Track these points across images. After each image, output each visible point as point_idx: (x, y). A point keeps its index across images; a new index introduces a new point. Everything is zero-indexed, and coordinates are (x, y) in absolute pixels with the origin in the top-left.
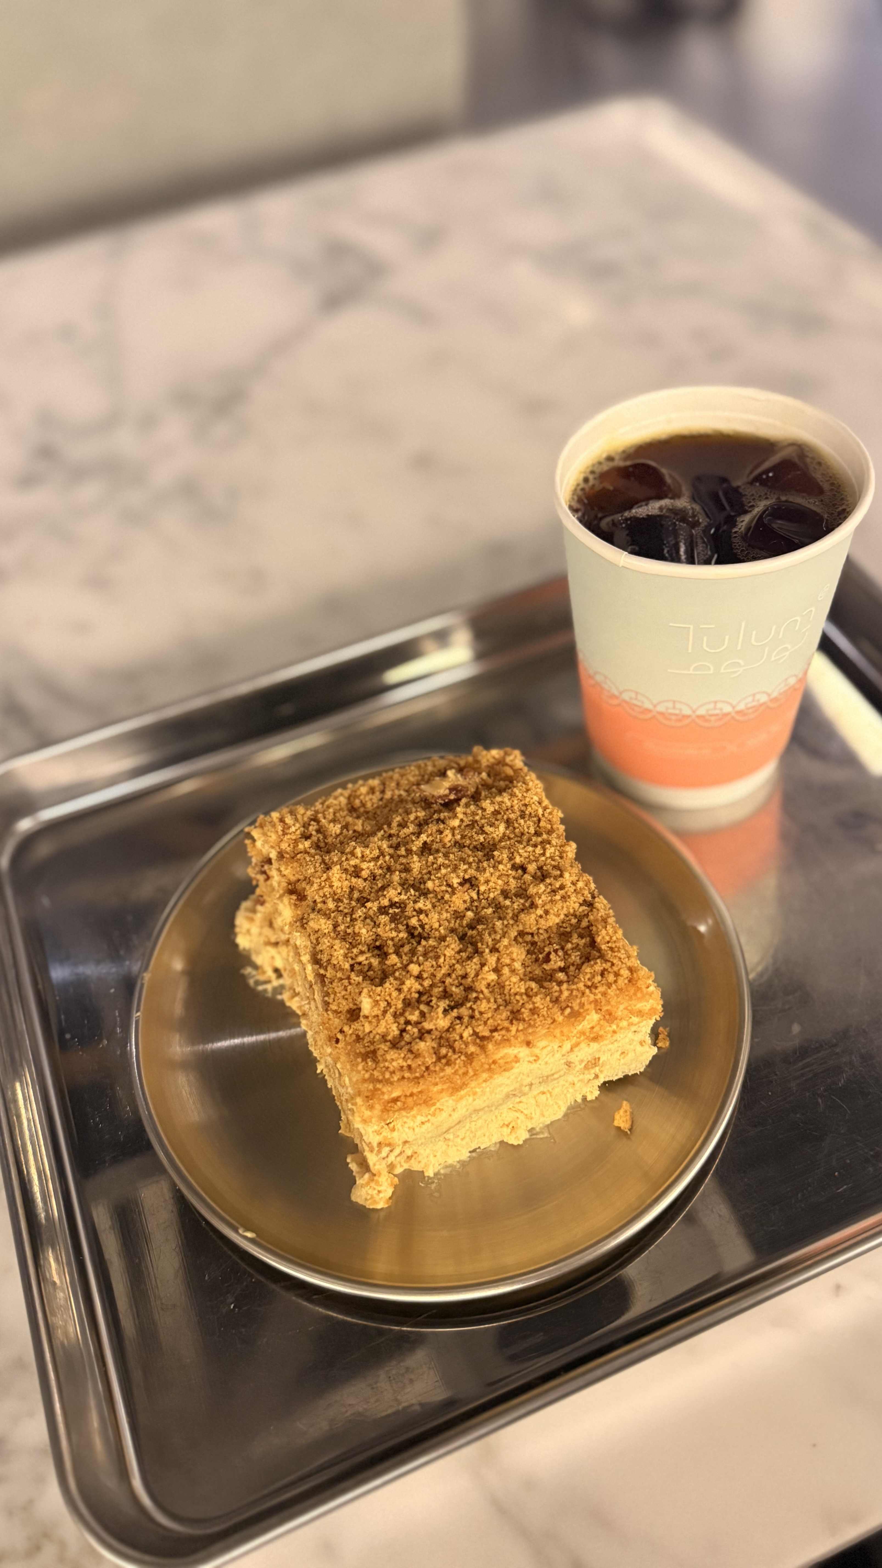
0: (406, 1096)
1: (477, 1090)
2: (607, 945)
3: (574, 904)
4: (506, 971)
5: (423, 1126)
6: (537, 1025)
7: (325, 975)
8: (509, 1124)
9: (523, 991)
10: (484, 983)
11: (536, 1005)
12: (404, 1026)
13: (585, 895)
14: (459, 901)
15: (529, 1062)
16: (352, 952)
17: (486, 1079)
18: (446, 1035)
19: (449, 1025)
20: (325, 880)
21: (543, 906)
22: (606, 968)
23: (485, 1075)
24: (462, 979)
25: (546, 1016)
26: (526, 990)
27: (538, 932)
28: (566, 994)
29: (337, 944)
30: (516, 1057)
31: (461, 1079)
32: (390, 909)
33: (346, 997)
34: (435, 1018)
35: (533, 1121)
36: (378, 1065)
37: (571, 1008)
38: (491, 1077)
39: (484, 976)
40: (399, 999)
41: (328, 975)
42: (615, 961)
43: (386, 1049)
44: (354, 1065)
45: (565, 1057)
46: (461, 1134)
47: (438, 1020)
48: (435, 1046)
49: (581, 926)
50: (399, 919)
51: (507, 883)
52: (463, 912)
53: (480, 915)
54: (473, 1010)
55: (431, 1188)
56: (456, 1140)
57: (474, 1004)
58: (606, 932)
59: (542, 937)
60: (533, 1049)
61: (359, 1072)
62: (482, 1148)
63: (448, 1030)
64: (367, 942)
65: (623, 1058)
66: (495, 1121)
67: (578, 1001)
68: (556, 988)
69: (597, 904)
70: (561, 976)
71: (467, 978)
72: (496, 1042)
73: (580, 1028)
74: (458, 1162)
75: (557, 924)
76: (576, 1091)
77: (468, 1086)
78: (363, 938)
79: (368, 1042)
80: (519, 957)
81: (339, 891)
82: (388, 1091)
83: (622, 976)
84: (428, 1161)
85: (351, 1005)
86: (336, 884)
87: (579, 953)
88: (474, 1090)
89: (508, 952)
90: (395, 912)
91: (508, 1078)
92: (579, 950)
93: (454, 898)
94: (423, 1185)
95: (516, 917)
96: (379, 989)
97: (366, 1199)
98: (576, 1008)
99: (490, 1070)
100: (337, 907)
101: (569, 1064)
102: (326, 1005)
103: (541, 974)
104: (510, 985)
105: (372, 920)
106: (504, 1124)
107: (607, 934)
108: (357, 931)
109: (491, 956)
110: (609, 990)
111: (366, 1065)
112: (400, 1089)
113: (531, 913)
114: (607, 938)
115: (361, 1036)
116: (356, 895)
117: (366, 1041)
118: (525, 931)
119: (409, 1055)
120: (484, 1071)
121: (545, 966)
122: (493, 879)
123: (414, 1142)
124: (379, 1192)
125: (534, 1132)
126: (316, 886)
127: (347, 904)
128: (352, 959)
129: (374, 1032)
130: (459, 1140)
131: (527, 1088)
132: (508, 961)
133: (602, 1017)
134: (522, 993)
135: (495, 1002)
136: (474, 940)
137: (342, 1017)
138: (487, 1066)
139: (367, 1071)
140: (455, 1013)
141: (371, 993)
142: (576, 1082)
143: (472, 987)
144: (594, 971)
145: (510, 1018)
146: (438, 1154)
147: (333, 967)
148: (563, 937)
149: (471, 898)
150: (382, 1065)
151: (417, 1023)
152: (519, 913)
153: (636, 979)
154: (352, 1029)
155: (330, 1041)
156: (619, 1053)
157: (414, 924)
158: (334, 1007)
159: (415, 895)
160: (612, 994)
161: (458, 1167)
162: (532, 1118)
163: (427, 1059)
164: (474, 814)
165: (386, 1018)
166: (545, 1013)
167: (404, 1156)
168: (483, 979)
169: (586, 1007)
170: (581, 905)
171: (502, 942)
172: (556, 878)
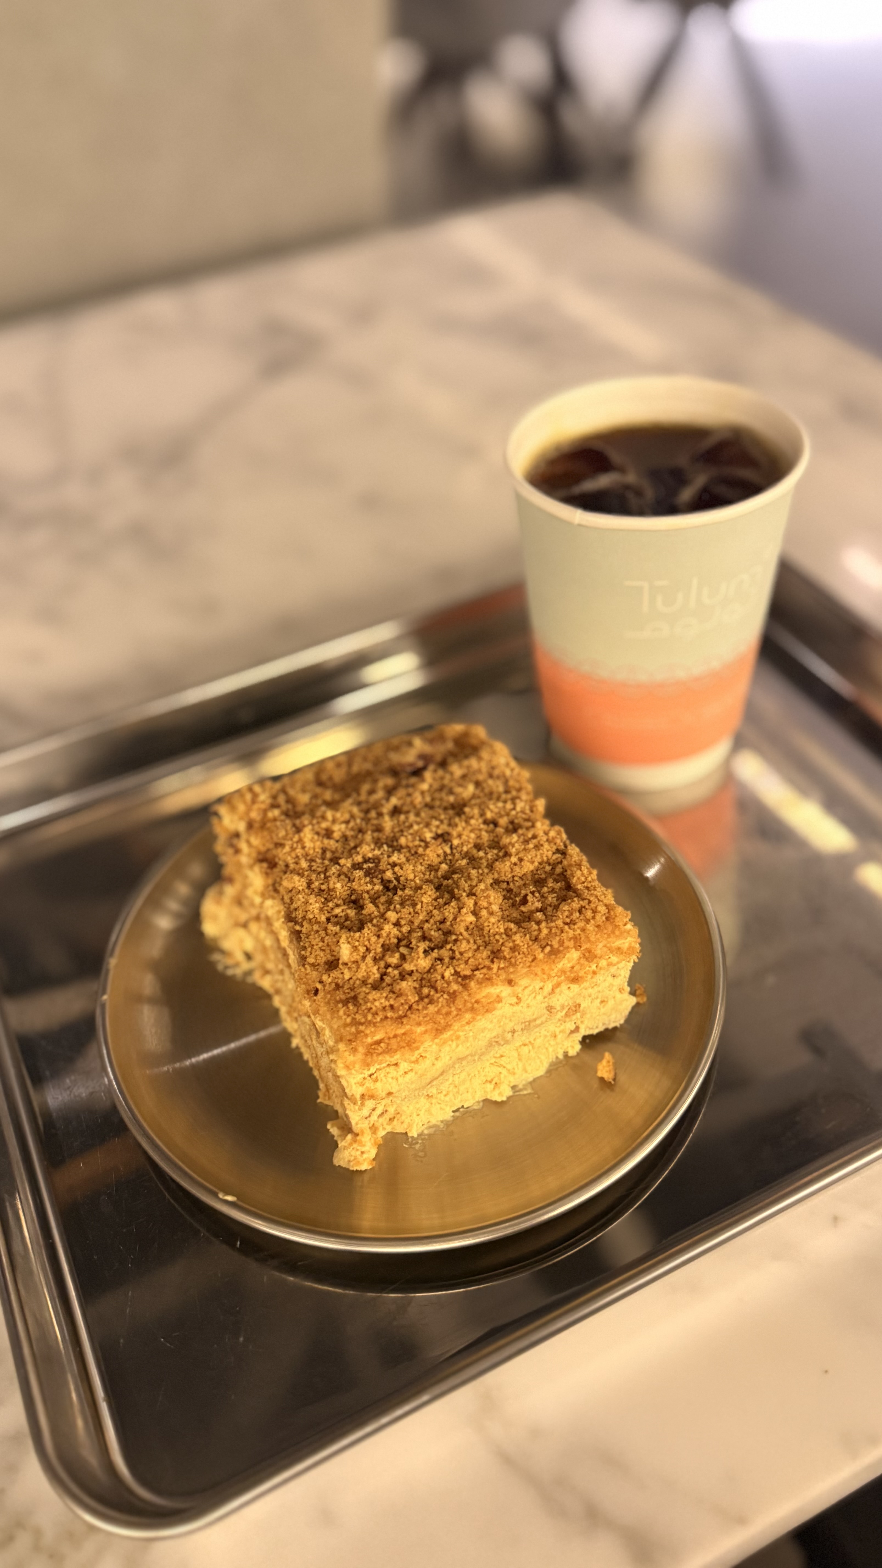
0: (389, 1038)
1: (461, 1034)
2: (583, 885)
3: (547, 852)
4: (484, 913)
5: (407, 1075)
6: (518, 963)
7: (301, 931)
8: (492, 1080)
9: (502, 930)
10: (463, 924)
11: (516, 943)
12: (384, 970)
13: (557, 844)
14: (434, 854)
15: (511, 1004)
16: (328, 906)
17: (469, 1021)
18: (427, 976)
19: (430, 966)
20: (297, 842)
21: (517, 854)
22: (583, 905)
23: (468, 1016)
24: (440, 924)
25: (527, 953)
26: (506, 930)
27: (513, 880)
28: (545, 931)
29: (312, 899)
30: (498, 996)
31: (445, 1019)
32: (364, 864)
33: (323, 948)
34: (415, 958)
35: (517, 1076)
36: (359, 1009)
37: (551, 946)
38: (474, 1019)
39: (463, 919)
40: (378, 943)
41: (304, 930)
42: (591, 899)
43: (367, 991)
44: (334, 1011)
45: (546, 1000)
46: (444, 1087)
47: (419, 960)
48: (417, 986)
49: (555, 873)
50: (374, 873)
51: (479, 837)
52: (437, 865)
53: (454, 867)
54: (453, 951)
55: (415, 1148)
56: (439, 1096)
57: (454, 945)
58: (580, 872)
59: (517, 884)
60: (516, 988)
61: (340, 1018)
62: (465, 1107)
63: (429, 971)
64: (342, 897)
65: (604, 1007)
66: (477, 1076)
67: (558, 938)
68: (535, 927)
69: (570, 851)
70: (539, 915)
71: (446, 922)
72: (478, 981)
73: (560, 966)
74: (442, 1122)
75: (532, 871)
76: (557, 1044)
77: (452, 1028)
78: (338, 893)
79: (348, 989)
80: (496, 900)
81: (311, 852)
82: (371, 1032)
83: (600, 912)
84: (411, 1120)
85: (329, 957)
86: (308, 844)
87: (556, 895)
88: (458, 1033)
89: (485, 895)
90: (369, 867)
91: (491, 1022)
92: (555, 893)
93: (428, 851)
94: (407, 1146)
95: (490, 867)
96: (358, 934)
97: (349, 1161)
98: (556, 945)
99: (472, 1009)
100: (310, 867)
101: (550, 1009)
102: (303, 960)
103: (519, 917)
104: (489, 926)
105: (346, 876)
106: (487, 1080)
107: (583, 874)
108: (331, 886)
109: (468, 899)
110: (587, 925)
111: (347, 1010)
112: (383, 1031)
113: (505, 861)
114: (583, 879)
115: (341, 985)
116: (329, 855)
117: (346, 987)
118: (501, 879)
119: (391, 995)
120: (467, 1011)
121: (523, 908)
122: (466, 833)
123: (397, 1094)
124: (362, 1153)
125: (517, 1089)
126: (287, 849)
127: (320, 863)
128: (328, 912)
129: (354, 978)
130: (441, 1096)
131: (510, 1035)
132: (485, 904)
133: (582, 956)
134: (502, 933)
135: (475, 942)
136: (450, 888)
137: (320, 969)
138: (469, 1005)
139: (348, 1016)
140: (435, 954)
141: (350, 940)
142: (557, 1033)
143: (450, 931)
144: (572, 909)
145: (491, 958)
146: (422, 1113)
147: (308, 921)
148: (537, 884)
149: (445, 852)
150: (364, 1008)
151: (397, 967)
152: (493, 862)
153: (614, 917)
154: (331, 978)
155: (308, 994)
156: (599, 1000)
157: (389, 877)
158: (311, 960)
159: (388, 851)
160: (591, 928)
161: (442, 1127)
162: (514, 1074)
163: (410, 998)
164: (442, 778)
165: (366, 961)
166: (525, 950)
167: (387, 1116)
168: (461, 921)
169: (567, 943)
170: (554, 853)
171: (478, 887)
172: (528, 829)
